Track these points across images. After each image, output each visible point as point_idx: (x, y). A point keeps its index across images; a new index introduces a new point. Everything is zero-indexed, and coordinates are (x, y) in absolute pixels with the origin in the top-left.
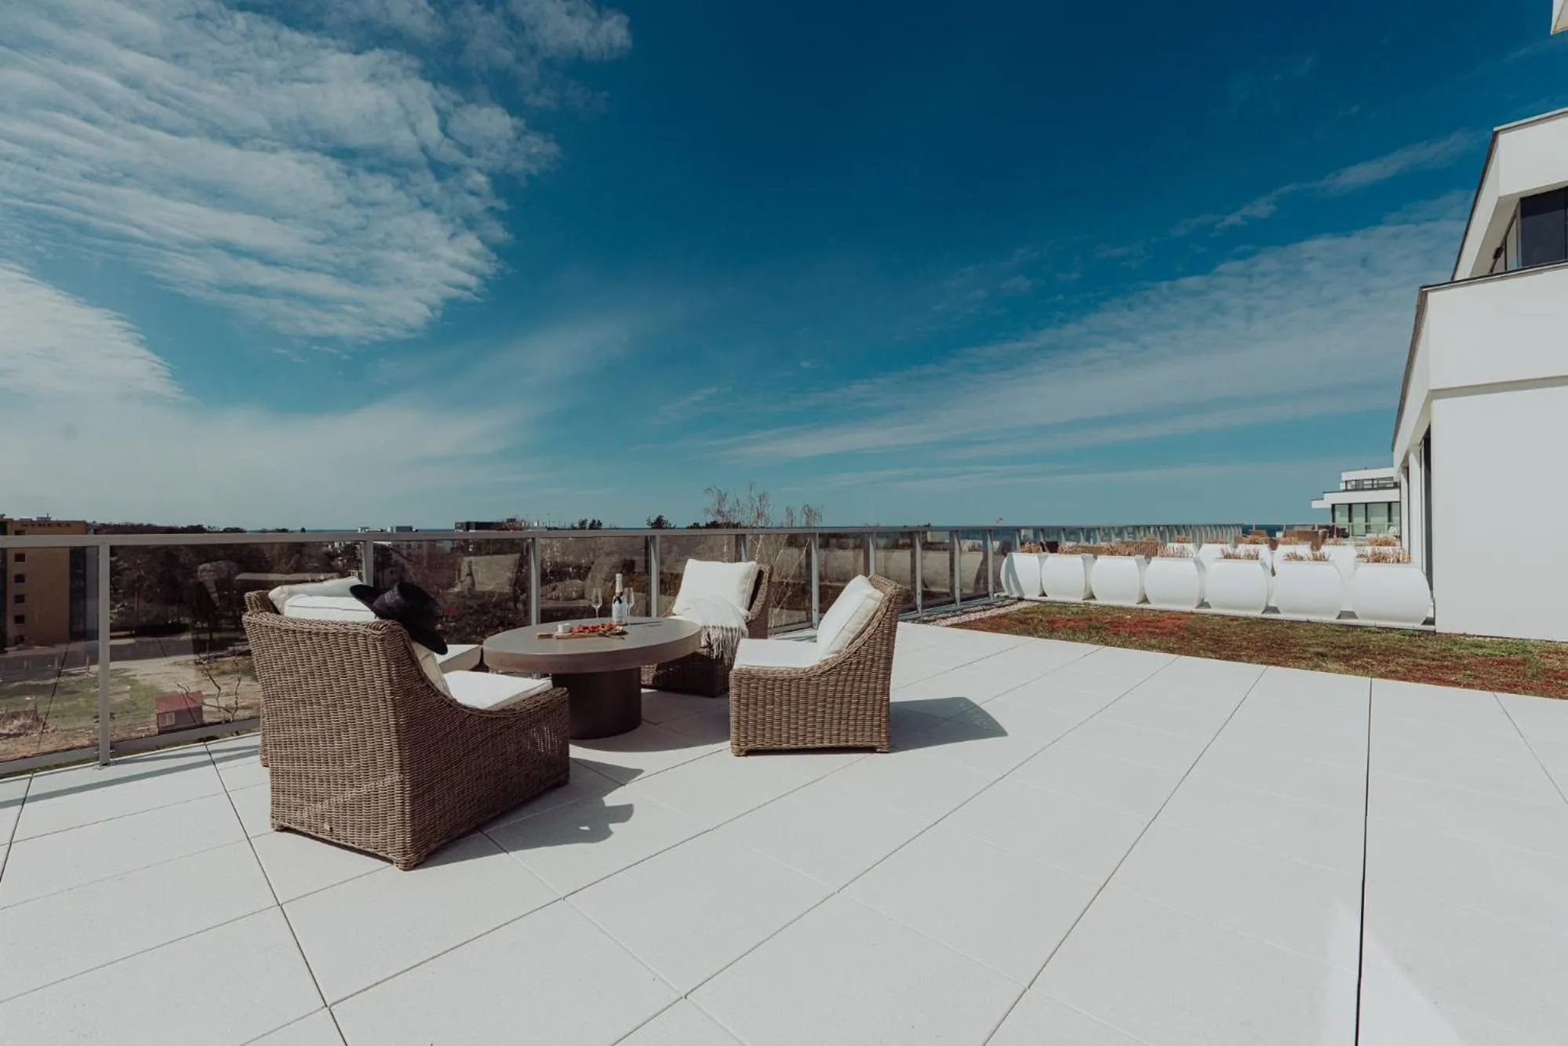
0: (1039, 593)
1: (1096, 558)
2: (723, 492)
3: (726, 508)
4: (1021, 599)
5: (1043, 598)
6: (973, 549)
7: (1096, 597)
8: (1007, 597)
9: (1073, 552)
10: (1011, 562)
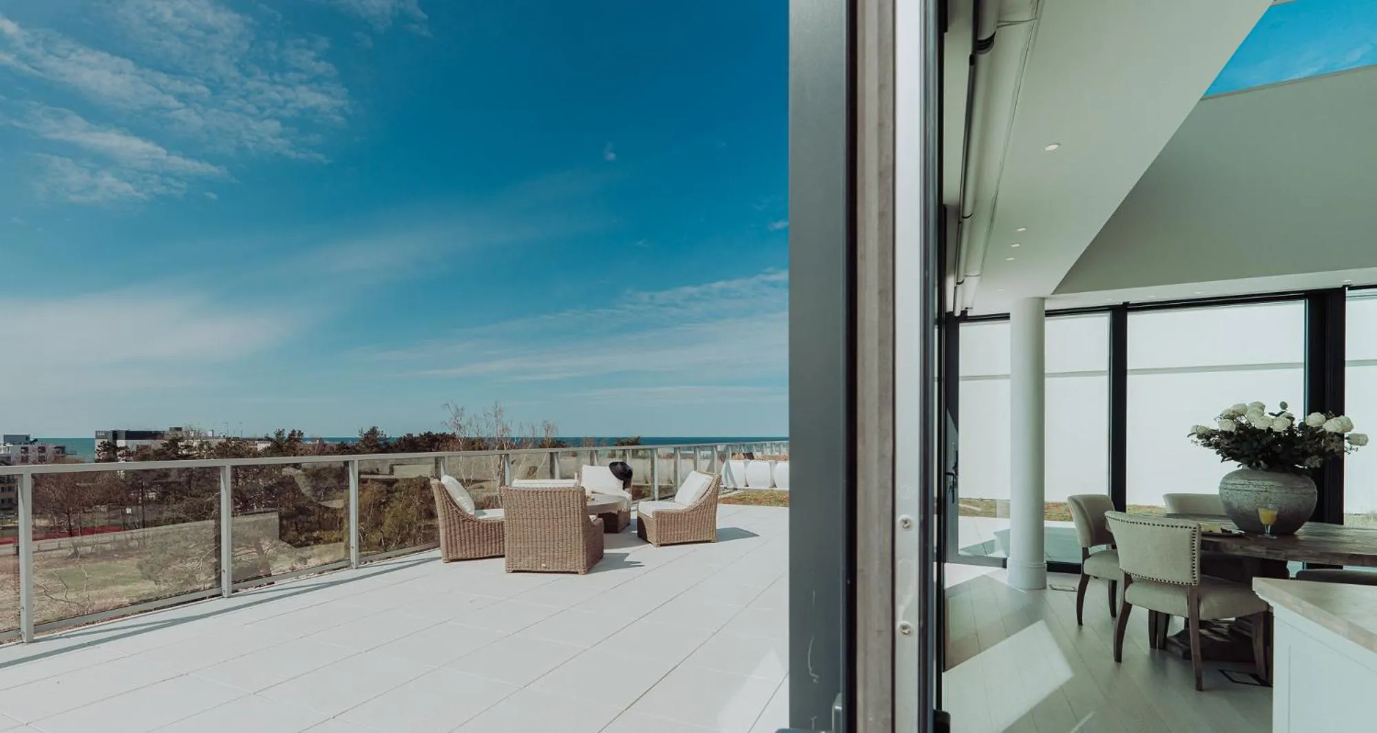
0: (744, 484)
1: (776, 463)
2: (460, 408)
3: (463, 422)
4: (736, 489)
5: (747, 488)
6: (705, 458)
7: (777, 485)
8: (726, 488)
9: (764, 459)
10: (728, 465)
